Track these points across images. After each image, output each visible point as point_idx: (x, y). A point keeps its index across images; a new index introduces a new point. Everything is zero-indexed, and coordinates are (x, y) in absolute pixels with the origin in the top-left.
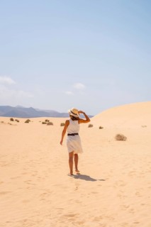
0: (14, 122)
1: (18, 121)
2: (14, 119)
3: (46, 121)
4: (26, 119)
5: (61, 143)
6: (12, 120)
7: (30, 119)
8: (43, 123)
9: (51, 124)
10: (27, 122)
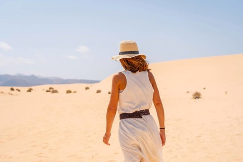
0: (15, 92)
1: (19, 91)
2: (15, 88)
3: (50, 88)
4: (28, 88)
5: (106, 139)
6: (12, 89)
7: (32, 87)
8: (47, 91)
9: (55, 92)
10: (30, 90)
